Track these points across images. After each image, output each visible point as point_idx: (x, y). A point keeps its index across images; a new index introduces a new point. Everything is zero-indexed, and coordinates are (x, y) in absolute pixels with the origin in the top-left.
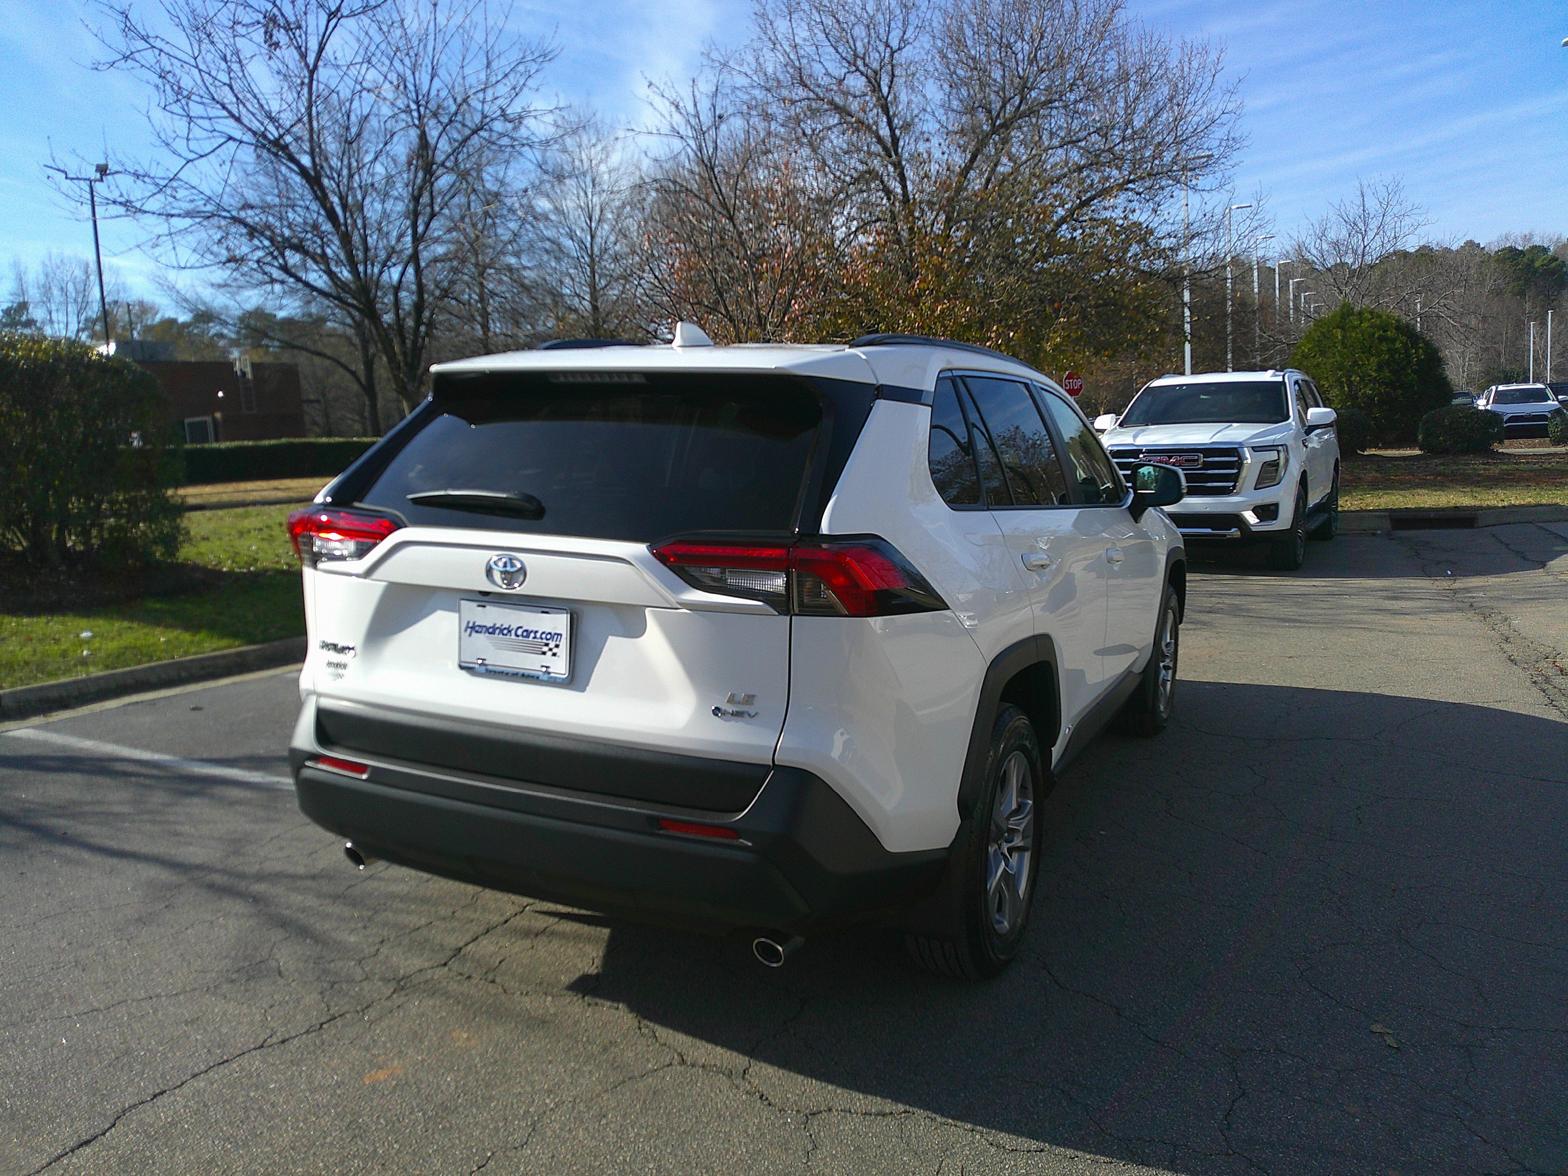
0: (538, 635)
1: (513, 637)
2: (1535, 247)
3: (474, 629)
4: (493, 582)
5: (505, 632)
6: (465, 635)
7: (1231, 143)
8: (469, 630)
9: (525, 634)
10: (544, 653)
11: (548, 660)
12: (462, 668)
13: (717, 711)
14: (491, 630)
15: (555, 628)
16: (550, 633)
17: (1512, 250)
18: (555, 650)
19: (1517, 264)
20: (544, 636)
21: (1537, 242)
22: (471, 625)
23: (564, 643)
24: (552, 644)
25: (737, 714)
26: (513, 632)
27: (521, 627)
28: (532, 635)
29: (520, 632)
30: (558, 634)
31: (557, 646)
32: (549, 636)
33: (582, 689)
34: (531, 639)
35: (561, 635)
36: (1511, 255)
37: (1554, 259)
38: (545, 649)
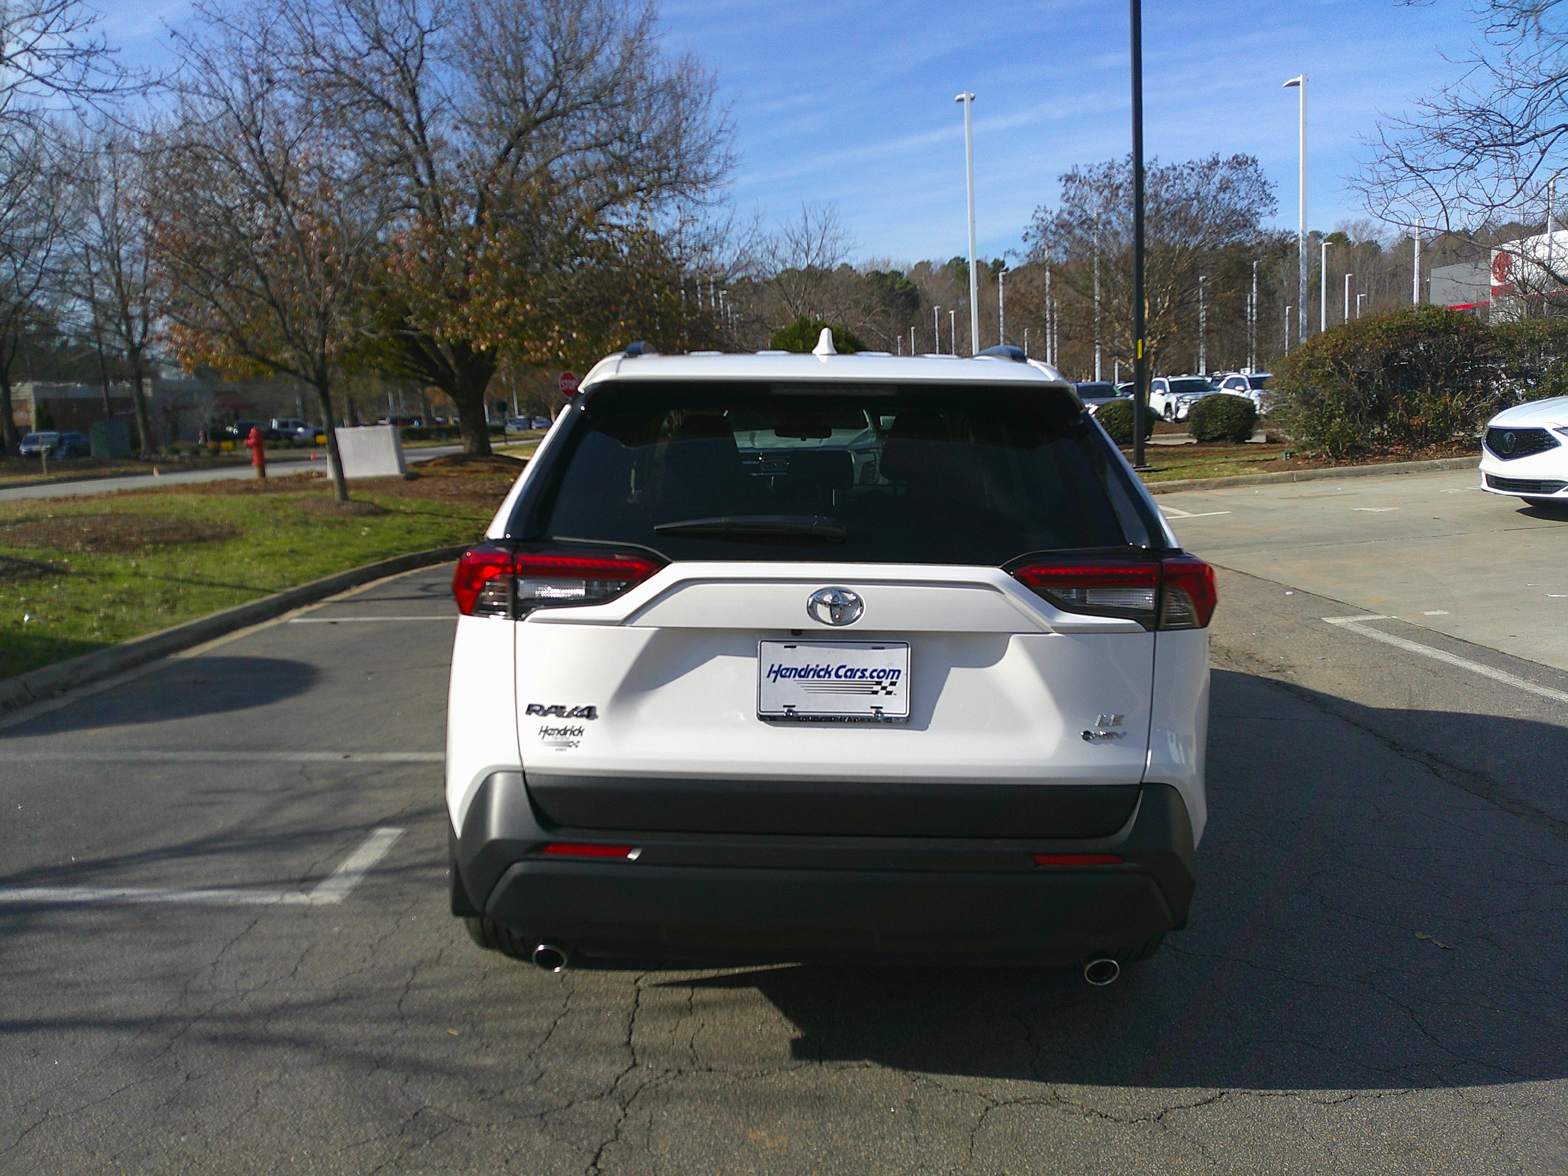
0: (867, 674)
1: (833, 677)
2: (893, 272)
3: (779, 672)
4: (817, 618)
5: (822, 673)
6: (767, 682)
7: (729, 161)
8: (773, 675)
9: (849, 674)
10: (876, 693)
11: (881, 699)
12: (762, 718)
13: (1087, 736)
14: (802, 673)
15: (891, 664)
16: (884, 671)
17: (877, 273)
18: (889, 689)
19: (882, 286)
20: (875, 674)
21: (893, 267)
22: (775, 668)
23: (903, 682)
24: (886, 682)
25: (1108, 735)
26: (833, 673)
27: (844, 667)
28: (859, 674)
29: (842, 672)
30: (894, 671)
31: (893, 684)
32: (882, 674)
33: (924, 727)
34: (856, 678)
35: (899, 671)
36: (878, 277)
37: (908, 283)
38: (877, 688)
